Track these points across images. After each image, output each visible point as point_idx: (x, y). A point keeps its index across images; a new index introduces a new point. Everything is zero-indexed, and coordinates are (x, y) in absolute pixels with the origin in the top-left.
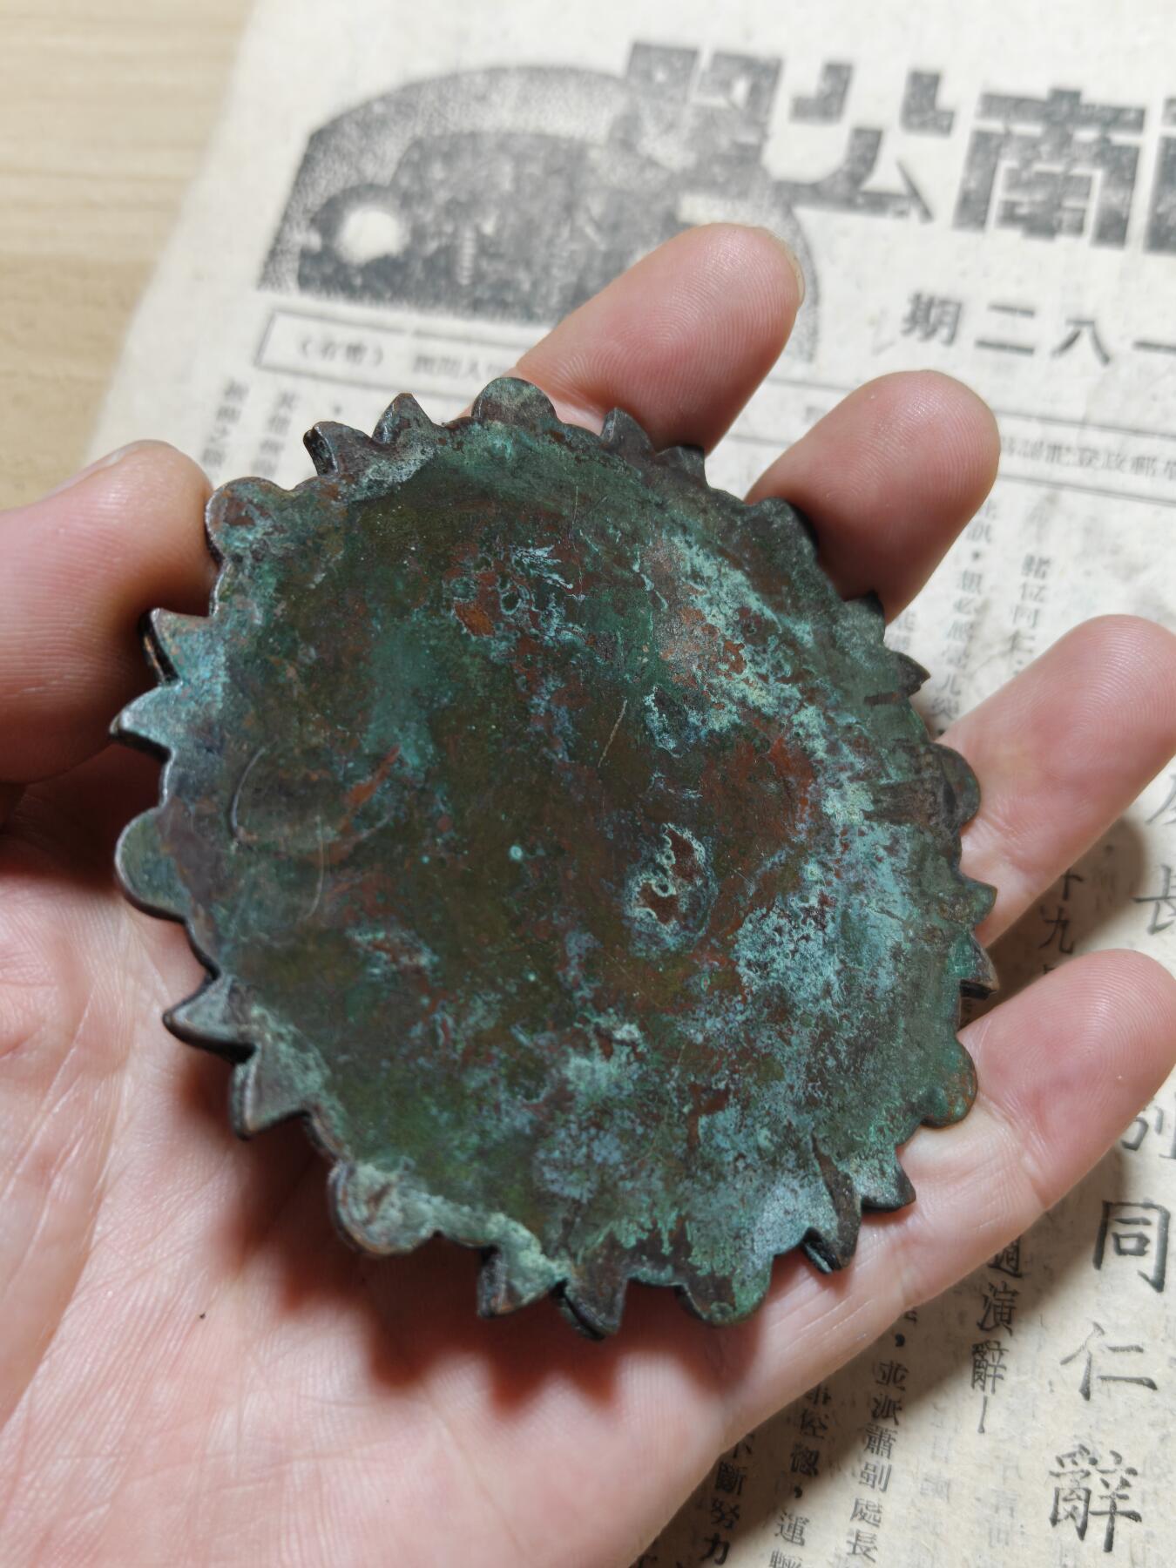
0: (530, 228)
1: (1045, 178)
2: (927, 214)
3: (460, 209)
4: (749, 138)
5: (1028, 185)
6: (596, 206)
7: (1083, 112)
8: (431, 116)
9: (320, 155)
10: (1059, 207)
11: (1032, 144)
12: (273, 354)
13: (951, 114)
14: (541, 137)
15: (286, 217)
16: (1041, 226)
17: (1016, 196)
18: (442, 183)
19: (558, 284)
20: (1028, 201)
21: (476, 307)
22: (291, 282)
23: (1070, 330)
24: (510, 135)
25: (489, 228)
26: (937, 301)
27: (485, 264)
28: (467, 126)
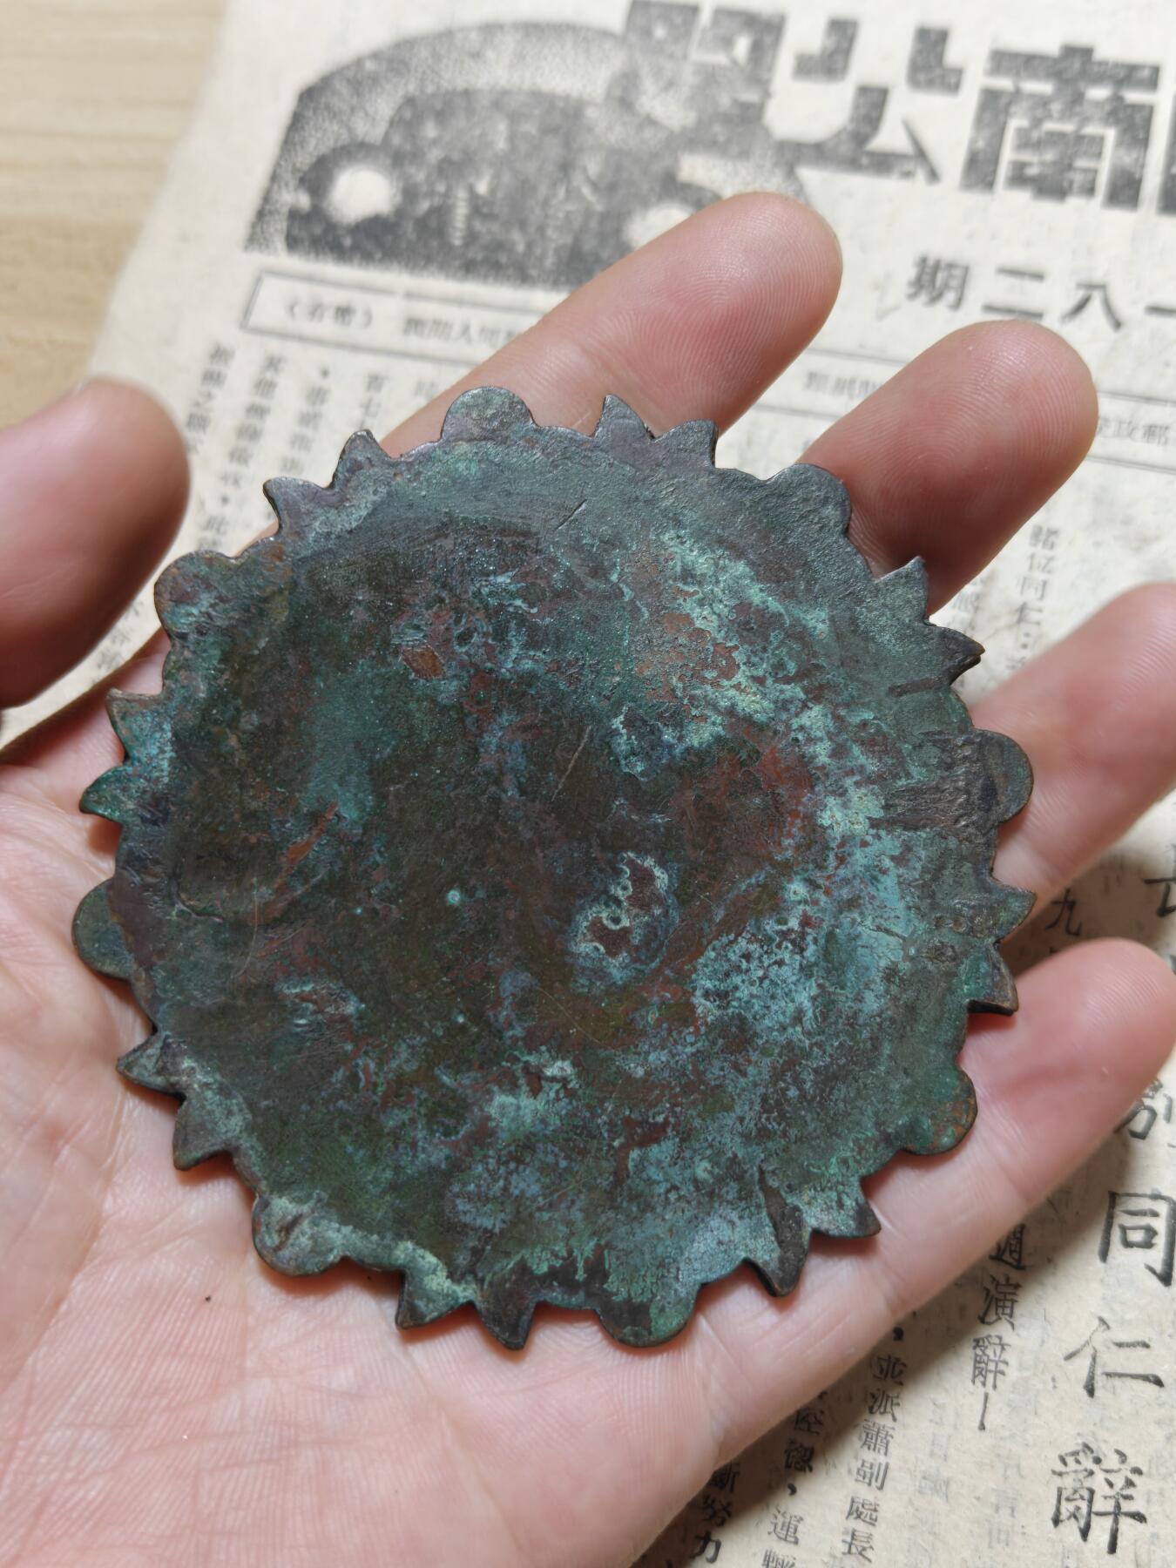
0: (525, 188)
1: (1055, 138)
2: (933, 175)
3: (453, 168)
4: (751, 96)
5: (1038, 145)
6: (593, 166)
7: (1096, 69)
8: (424, 73)
9: (309, 114)
10: (1070, 167)
11: (1043, 102)
12: (260, 317)
13: (959, 72)
14: (537, 95)
15: (274, 177)
16: (1052, 187)
17: (1026, 156)
18: (435, 142)
19: (553, 245)
20: (1037, 163)
21: (469, 268)
22: (279, 243)
23: (1081, 294)
24: (505, 93)
25: (482, 188)
26: (943, 265)
27: (478, 225)
28: (460, 84)
